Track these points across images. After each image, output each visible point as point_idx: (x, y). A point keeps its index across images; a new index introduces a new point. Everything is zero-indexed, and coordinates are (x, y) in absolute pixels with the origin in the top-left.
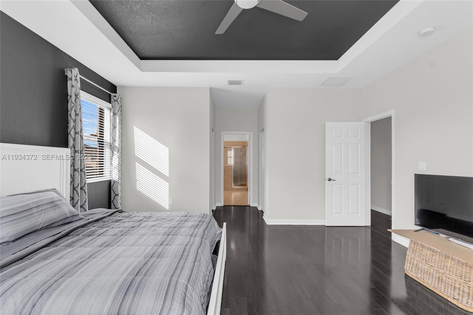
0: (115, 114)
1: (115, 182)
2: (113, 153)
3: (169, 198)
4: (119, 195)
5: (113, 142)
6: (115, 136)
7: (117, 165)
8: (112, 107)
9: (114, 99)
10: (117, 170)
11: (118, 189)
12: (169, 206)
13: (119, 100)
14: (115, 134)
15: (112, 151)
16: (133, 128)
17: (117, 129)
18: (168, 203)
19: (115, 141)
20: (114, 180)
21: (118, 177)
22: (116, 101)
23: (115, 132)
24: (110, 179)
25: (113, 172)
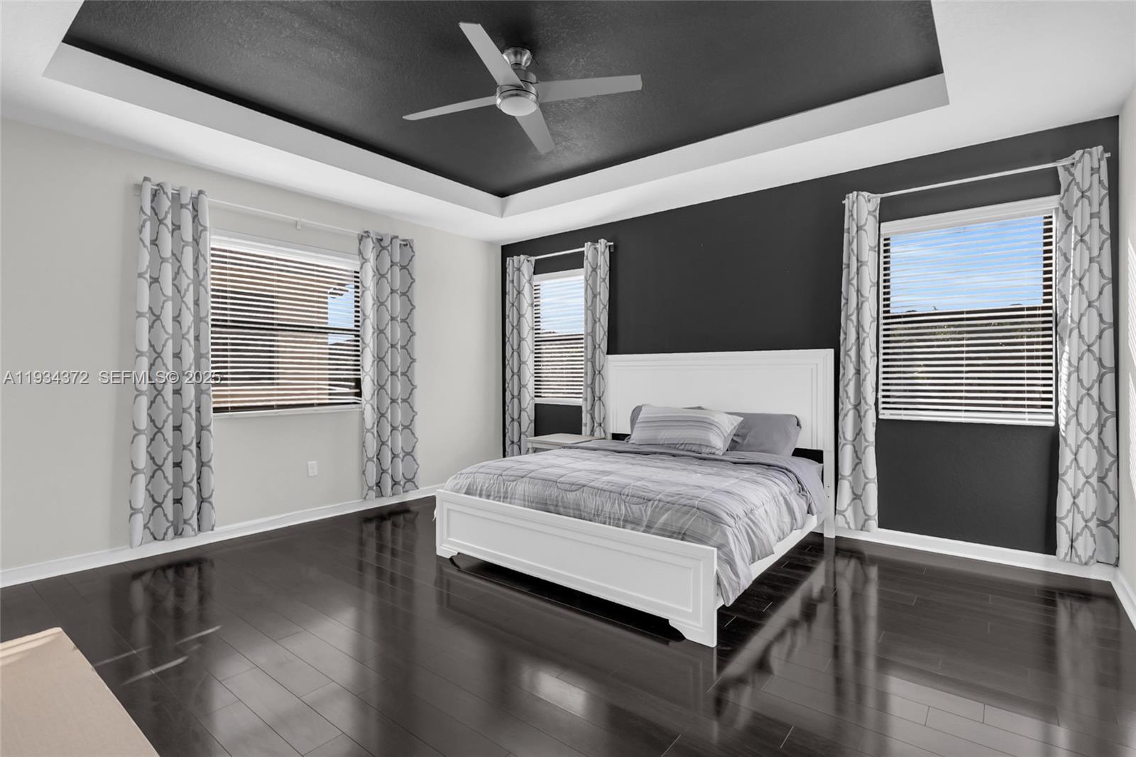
0: (1070, 220)
8: (1061, 199)
22: (1075, 176)
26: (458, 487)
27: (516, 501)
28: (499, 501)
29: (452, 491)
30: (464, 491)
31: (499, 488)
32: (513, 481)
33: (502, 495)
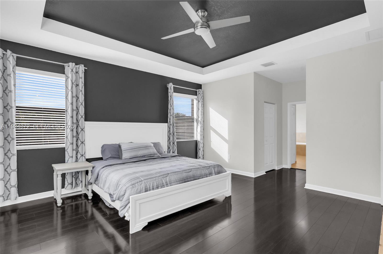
0: (199, 101)
1: (199, 141)
2: (198, 124)
3: (228, 154)
4: (201, 149)
5: (198, 118)
6: (199, 115)
7: (200, 132)
8: (197, 97)
9: (198, 93)
10: (200, 135)
11: (200, 146)
12: (228, 160)
13: (201, 93)
14: (199, 114)
15: (197, 123)
16: (209, 108)
17: (200, 110)
18: (227, 158)
19: (199, 117)
20: (198, 141)
21: (200, 139)
22: (199, 93)
23: (199, 112)
24: (196, 140)
25: (198, 136)
26: (139, 190)
27: (173, 184)
28: (164, 187)
29: (137, 193)
30: (144, 190)
31: (162, 182)
32: (167, 177)
33: (165, 184)
